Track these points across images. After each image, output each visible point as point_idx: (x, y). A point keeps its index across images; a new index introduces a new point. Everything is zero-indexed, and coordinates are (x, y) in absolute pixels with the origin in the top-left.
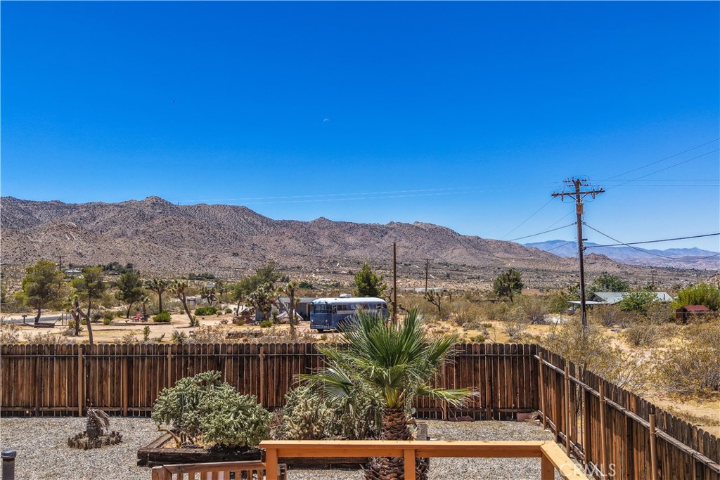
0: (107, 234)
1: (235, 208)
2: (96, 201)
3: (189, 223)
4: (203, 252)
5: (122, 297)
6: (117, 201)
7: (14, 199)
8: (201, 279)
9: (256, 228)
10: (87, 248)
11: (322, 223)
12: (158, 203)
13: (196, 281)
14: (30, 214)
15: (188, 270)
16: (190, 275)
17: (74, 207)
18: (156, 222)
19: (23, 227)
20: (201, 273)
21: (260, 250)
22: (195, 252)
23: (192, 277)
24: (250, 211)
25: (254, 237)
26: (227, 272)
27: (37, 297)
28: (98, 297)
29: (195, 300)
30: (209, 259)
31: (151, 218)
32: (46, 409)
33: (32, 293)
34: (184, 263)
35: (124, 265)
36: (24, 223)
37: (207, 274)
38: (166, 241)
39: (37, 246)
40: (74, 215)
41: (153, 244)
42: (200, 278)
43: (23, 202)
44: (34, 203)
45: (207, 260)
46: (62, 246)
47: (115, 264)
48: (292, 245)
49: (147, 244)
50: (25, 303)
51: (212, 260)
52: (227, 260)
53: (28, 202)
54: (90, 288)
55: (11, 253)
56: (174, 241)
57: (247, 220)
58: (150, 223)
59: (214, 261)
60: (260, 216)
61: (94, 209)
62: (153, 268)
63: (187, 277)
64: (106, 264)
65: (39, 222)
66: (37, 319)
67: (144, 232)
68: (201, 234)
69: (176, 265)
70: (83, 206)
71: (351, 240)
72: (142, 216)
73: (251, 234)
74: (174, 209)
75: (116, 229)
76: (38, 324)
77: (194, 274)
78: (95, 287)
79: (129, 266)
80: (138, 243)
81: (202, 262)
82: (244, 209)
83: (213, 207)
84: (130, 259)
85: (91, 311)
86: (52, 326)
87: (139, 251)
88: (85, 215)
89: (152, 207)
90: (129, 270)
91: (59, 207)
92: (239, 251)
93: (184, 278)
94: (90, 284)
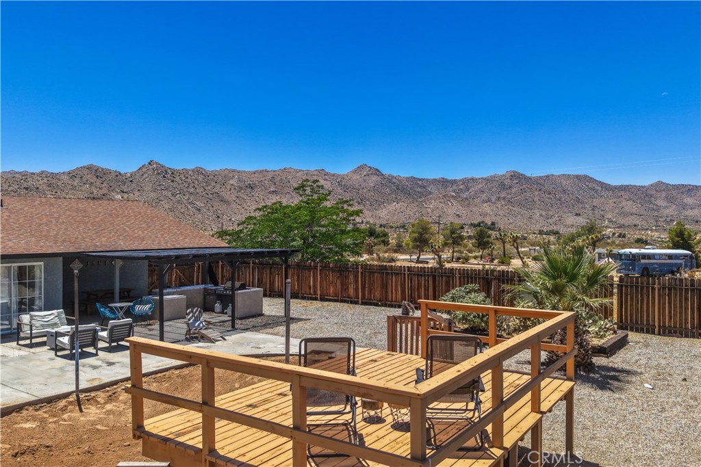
0: (477, 201)
1: (577, 177)
2: (470, 177)
3: (540, 190)
4: (551, 213)
5: (477, 245)
6: (485, 176)
7: (415, 178)
8: (549, 235)
9: (596, 192)
10: (463, 211)
11: (660, 187)
12: (515, 176)
13: (544, 236)
14: (424, 187)
15: (538, 227)
16: (540, 231)
17: (454, 182)
18: (514, 190)
19: (420, 197)
20: (549, 229)
21: (600, 210)
22: (544, 213)
23: (541, 233)
24: (591, 178)
25: (594, 200)
26: (570, 229)
27: (418, 243)
28: (459, 244)
29: (535, 250)
30: (556, 218)
31: (510, 187)
32: (389, 303)
33: (415, 240)
34: (535, 222)
35: (490, 223)
36: (421, 195)
37: (553, 230)
38: (521, 205)
39: (429, 210)
40: (455, 187)
41: (510, 207)
42: (547, 233)
43: (420, 180)
44: (427, 180)
45: (554, 220)
46: (445, 210)
47: (483, 222)
48: (629, 206)
49: (506, 207)
50: (410, 247)
51: (558, 219)
52: (571, 220)
53: (423, 179)
54: (453, 238)
55: (413, 215)
56: (527, 205)
57: (588, 186)
58: (509, 191)
59: (560, 220)
60: (600, 182)
61: (468, 183)
62: (511, 225)
63: (537, 232)
64: (476, 222)
65: (430, 193)
66: (418, 258)
67: (504, 198)
68: (549, 198)
69: (528, 223)
70: (460, 181)
71: (689, 201)
72: (503, 186)
73: (592, 197)
74: (528, 179)
75: (484, 196)
76: (418, 261)
77: (543, 231)
78: (457, 237)
79: (493, 224)
80: (499, 206)
81: (550, 220)
82: (586, 177)
83: (559, 176)
84: (494, 219)
85: (455, 254)
86: (427, 263)
87: (501, 213)
88: (461, 187)
89: (510, 179)
90: (493, 226)
91: (444, 183)
92: (581, 211)
93: (535, 233)
94: (453, 236)
